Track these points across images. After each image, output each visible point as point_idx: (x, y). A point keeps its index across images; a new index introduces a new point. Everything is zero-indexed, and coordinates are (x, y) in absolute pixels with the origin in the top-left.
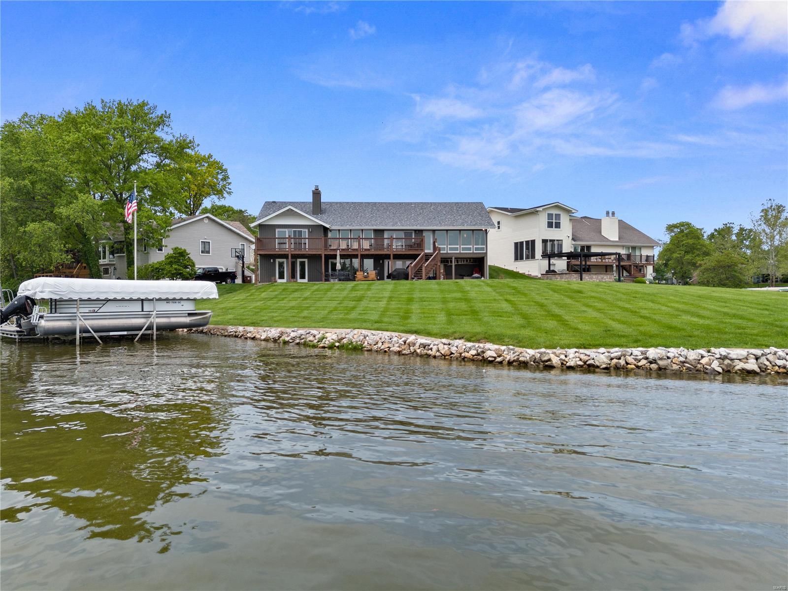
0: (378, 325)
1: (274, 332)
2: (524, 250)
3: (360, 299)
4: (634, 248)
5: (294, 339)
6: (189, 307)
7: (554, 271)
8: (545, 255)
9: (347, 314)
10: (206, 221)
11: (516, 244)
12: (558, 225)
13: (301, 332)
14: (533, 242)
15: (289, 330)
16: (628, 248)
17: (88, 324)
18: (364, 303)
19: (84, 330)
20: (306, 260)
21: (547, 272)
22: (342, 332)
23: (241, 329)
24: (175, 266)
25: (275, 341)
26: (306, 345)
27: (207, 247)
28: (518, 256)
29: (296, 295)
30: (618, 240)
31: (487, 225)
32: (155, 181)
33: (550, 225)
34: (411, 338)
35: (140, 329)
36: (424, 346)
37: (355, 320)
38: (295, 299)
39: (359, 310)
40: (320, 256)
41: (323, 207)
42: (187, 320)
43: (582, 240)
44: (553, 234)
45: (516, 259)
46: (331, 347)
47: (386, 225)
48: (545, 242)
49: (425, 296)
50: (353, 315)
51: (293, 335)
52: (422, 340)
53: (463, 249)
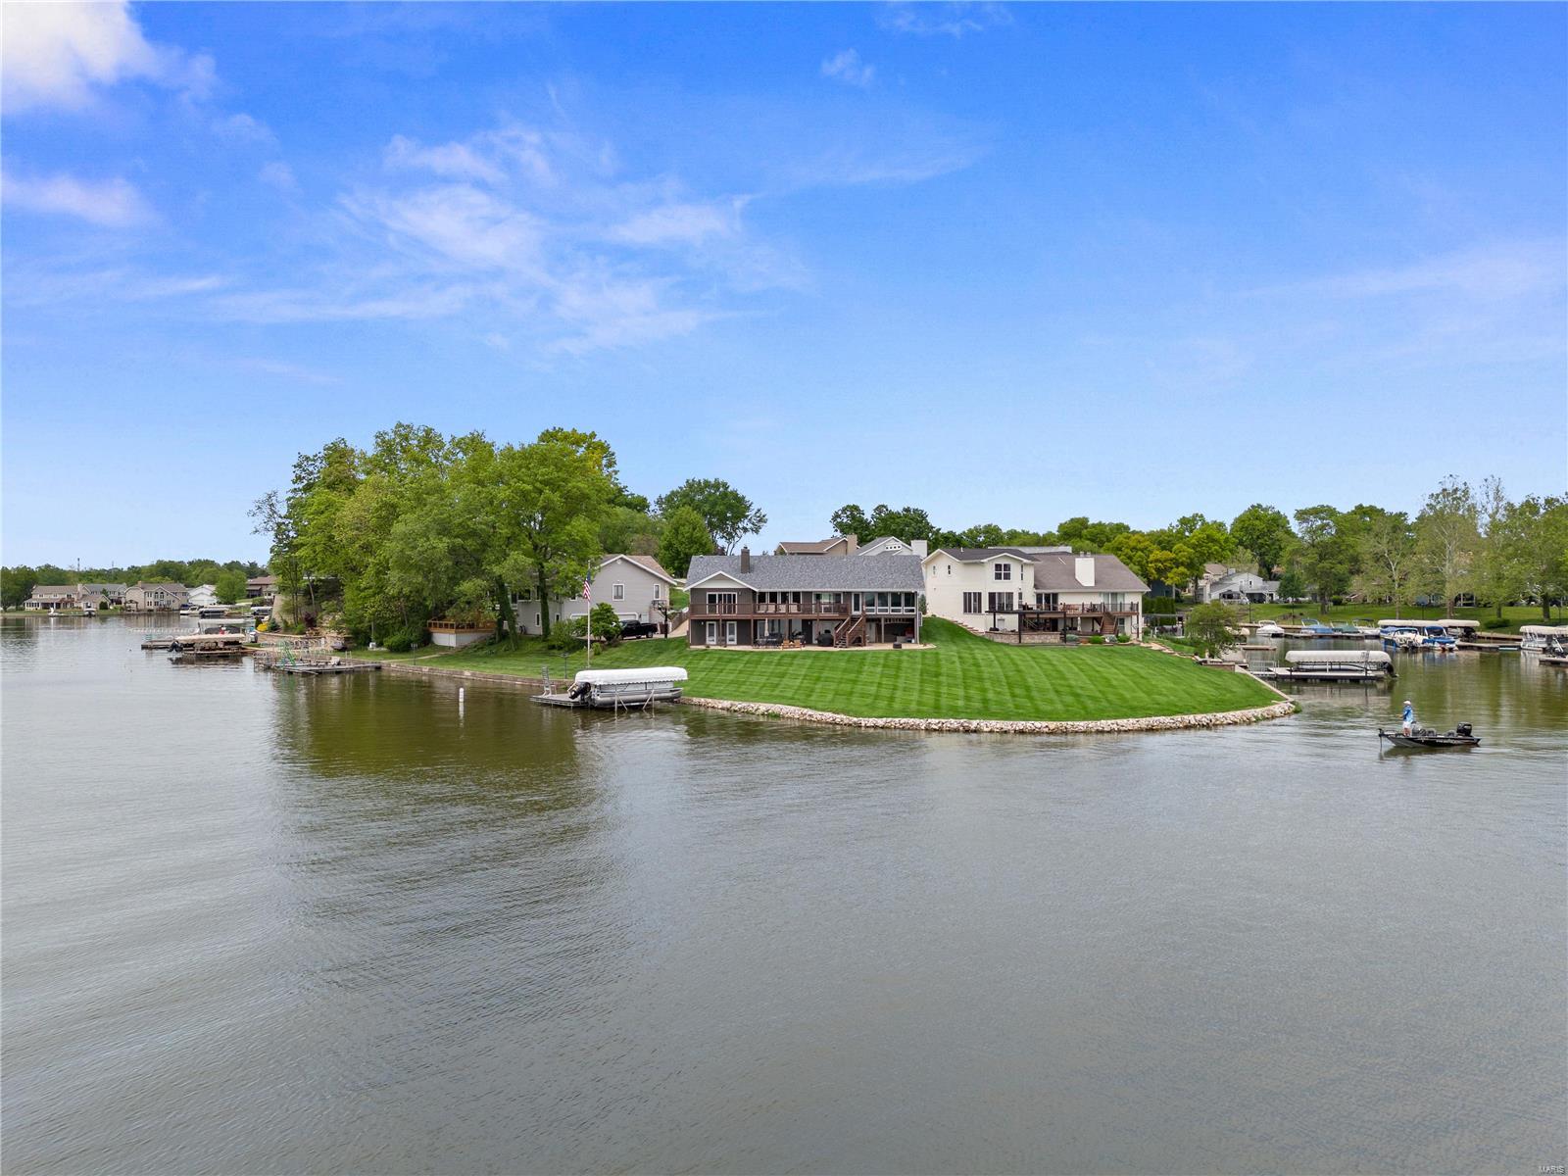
0: (791, 702)
1: (726, 704)
2: (971, 602)
3: (782, 675)
4: (1114, 595)
5: (740, 709)
6: (670, 686)
7: (997, 630)
8: (992, 610)
9: (773, 691)
10: (619, 562)
11: (965, 593)
12: (1007, 577)
13: (744, 704)
14: (980, 594)
15: (736, 703)
16: (1106, 594)
17: (622, 698)
18: (786, 681)
19: (619, 703)
20: (735, 623)
21: (991, 629)
22: (769, 706)
23: (702, 700)
24: (601, 623)
25: (728, 710)
26: (747, 712)
27: (620, 591)
28: (967, 609)
29: (731, 666)
30: (1093, 584)
31: (917, 588)
32: (580, 534)
33: (998, 577)
34: (805, 711)
35: (645, 701)
36: (810, 715)
37: (776, 697)
38: (731, 672)
39: (780, 688)
40: (750, 620)
41: (752, 562)
42: (670, 694)
43: (1045, 588)
44: (1001, 587)
45: (965, 611)
46: (763, 714)
47: (814, 587)
48: (992, 596)
49: (830, 675)
50: (776, 693)
51: (739, 706)
52: (810, 712)
53: (893, 611)
